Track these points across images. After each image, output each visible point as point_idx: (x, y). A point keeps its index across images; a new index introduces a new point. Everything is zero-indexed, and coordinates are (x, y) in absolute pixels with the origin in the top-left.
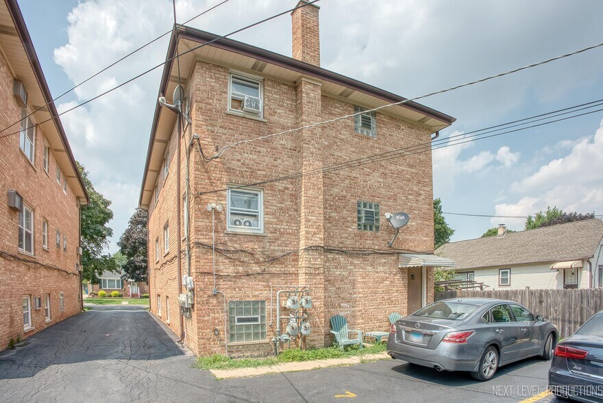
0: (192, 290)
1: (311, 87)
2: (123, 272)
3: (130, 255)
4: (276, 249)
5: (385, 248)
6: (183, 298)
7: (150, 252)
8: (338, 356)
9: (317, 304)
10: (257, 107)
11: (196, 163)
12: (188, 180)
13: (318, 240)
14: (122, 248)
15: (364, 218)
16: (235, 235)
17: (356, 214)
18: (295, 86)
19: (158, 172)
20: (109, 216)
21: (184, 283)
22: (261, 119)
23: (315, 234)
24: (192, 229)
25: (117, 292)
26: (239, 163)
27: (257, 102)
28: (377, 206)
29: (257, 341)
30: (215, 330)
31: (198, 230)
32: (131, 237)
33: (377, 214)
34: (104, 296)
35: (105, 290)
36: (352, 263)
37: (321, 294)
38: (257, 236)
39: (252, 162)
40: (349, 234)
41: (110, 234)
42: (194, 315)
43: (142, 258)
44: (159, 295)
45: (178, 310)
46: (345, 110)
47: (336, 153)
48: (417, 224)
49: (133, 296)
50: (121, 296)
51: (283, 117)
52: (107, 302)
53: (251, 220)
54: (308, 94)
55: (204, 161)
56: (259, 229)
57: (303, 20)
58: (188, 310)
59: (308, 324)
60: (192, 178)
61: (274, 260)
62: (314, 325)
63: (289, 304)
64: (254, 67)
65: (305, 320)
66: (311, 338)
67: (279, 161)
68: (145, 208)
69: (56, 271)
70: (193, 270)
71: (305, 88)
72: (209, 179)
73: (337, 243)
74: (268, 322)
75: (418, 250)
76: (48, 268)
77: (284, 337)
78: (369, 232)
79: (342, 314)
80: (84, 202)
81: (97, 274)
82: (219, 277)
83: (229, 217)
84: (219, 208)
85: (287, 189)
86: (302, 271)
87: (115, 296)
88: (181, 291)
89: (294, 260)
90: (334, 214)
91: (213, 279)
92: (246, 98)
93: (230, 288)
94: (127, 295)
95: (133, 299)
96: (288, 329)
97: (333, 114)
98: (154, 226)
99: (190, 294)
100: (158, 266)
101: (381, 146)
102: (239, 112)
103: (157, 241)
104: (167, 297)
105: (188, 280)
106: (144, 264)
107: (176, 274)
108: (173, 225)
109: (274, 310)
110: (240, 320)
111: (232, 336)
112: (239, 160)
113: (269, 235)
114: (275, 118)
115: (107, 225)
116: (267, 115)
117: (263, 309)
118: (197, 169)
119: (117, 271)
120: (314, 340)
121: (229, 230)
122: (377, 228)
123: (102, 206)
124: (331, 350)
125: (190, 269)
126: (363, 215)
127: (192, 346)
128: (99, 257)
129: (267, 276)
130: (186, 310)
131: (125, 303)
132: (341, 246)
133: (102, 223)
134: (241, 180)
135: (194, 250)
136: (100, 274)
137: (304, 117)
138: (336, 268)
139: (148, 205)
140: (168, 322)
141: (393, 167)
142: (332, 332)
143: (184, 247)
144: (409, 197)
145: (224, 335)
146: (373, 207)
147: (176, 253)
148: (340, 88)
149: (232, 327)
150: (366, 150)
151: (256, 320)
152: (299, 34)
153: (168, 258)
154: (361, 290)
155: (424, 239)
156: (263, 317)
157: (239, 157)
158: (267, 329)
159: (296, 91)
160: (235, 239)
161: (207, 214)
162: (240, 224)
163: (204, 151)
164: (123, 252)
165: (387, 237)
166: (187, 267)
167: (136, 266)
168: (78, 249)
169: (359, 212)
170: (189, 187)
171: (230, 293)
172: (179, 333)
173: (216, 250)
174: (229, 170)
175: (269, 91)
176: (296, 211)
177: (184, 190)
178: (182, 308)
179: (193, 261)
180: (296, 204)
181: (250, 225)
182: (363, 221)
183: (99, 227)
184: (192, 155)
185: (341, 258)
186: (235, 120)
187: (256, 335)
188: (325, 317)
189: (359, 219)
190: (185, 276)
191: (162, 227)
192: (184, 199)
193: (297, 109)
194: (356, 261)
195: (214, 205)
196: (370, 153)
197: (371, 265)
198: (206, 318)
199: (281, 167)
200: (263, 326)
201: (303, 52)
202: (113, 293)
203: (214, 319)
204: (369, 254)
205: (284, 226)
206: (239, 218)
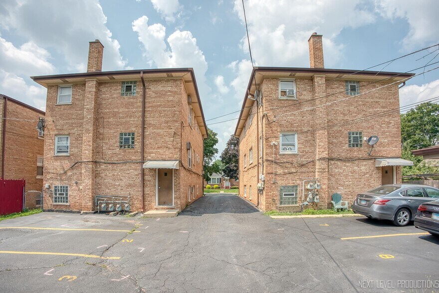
0: (264, 181)
1: (320, 78)
2: (223, 174)
3: (227, 163)
4: (304, 160)
5: (366, 156)
6: (259, 185)
7: (240, 162)
8: (333, 213)
9: (324, 187)
10: (293, 94)
11: (266, 124)
12: (262, 131)
13: (325, 155)
14: (223, 159)
15: (352, 141)
16: (284, 155)
17: (347, 139)
18: (312, 79)
19: (246, 120)
20: (216, 141)
21: (260, 178)
22: (296, 99)
23: (323, 152)
24: (264, 154)
25: (217, 186)
26: (286, 122)
27: (293, 91)
28: (360, 133)
29: (293, 205)
30: (273, 199)
31: (267, 154)
32: (228, 153)
33: (361, 137)
34: (209, 188)
35: (210, 185)
36: (345, 166)
37: (326, 182)
38: (294, 155)
39: (291, 120)
40: (344, 149)
41: (217, 152)
42: (264, 193)
43: (234, 164)
44: (245, 186)
45: (256, 192)
46: (340, 84)
47: (335, 108)
48: (388, 141)
49: (227, 188)
50: (219, 188)
51: (307, 96)
52: (212, 192)
53: (292, 147)
54: (318, 82)
55: (269, 124)
56: (295, 151)
57: (313, 45)
58: (262, 190)
59: (318, 197)
60: (264, 131)
61: (302, 165)
62: (321, 198)
63: (308, 187)
64: (290, 75)
65: (317, 195)
66: (320, 204)
67: (305, 118)
68: (237, 137)
69: (196, 175)
70: (264, 172)
71: (316, 80)
72: (272, 131)
73: (336, 155)
74: (299, 196)
75: (389, 156)
76: (195, 173)
77: (306, 203)
78: (355, 148)
79: (339, 193)
80: (206, 137)
81: (209, 175)
82: (276, 174)
83: (281, 146)
84: (276, 143)
85: (309, 130)
86: (317, 170)
87: (216, 188)
88: (258, 182)
89: (313, 165)
90: (335, 140)
91: (273, 176)
92: (287, 90)
93: (281, 180)
94: (223, 187)
95: (226, 190)
96: (308, 199)
97: (333, 88)
98: (243, 147)
99: (263, 183)
100: (246, 170)
101: (363, 100)
102: (285, 98)
103: (245, 156)
104: (251, 186)
105: (262, 177)
106: (235, 168)
107: (256, 174)
108: (255, 150)
109: (302, 190)
110: (285, 195)
111: (281, 203)
112: (285, 120)
113: (300, 154)
114: (302, 97)
115: (215, 147)
116: (298, 97)
117: (296, 190)
118: (266, 127)
119: (220, 173)
120: (322, 206)
121: (281, 153)
122: (361, 145)
123: (213, 137)
124: (330, 211)
125: (263, 172)
126: (352, 139)
127: (262, 207)
128: (210, 165)
129: (299, 174)
130: (260, 191)
131: (222, 192)
132: (338, 156)
133: (212, 146)
134: (286, 129)
135: (265, 163)
136: (211, 175)
137: (316, 95)
138: (336, 168)
139: (239, 135)
140: (250, 199)
141: (371, 110)
142: (332, 202)
143: (260, 161)
144: (382, 125)
145: (278, 202)
146: (358, 134)
147: (257, 164)
148: (335, 75)
149: (281, 198)
150: (354, 104)
151: (293, 195)
152: (312, 53)
153: (252, 166)
154: (350, 180)
155: (394, 149)
156: (296, 194)
157: (285, 119)
158: (298, 199)
159: (312, 81)
160: (284, 157)
161: (271, 147)
162: (286, 150)
163: (269, 119)
164: (222, 161)
165: (367, 150)
166: (262, 170)
167: (230, 169)
168: (203, 163)
169: (350, 138)
170: (263, 135)
171: (281, 182)
172: (257, 202)
173: (275, 162)
174: (281, 125)
175: (299, 84)
176: (314, 141)
177: (260, 135)
178: (259, 190)
179: (264, 168)
180: (314, 137)
181: (291, 150)
182: (352, 142)
183: (211, 149)
184: (264, 120)
185: (339, 163)
186: (283, 102)
187: (293, 203)
188: (329, 194)
189: (350, 141)
190: (261, 174)
191: (248, 149)
192: (260, 138)
193: (313, 90)
194: (347, 164)
195: (274, 142)
196: (355, 105)
197: (357, 166)
198: (270, 194)
199: (306, 120)
200: (296, 198)
201: (315, 62)
202: (215, 186)
203: (273, 194)
204: (356, 160)
205: (308, 149)
206: (285, 147)
